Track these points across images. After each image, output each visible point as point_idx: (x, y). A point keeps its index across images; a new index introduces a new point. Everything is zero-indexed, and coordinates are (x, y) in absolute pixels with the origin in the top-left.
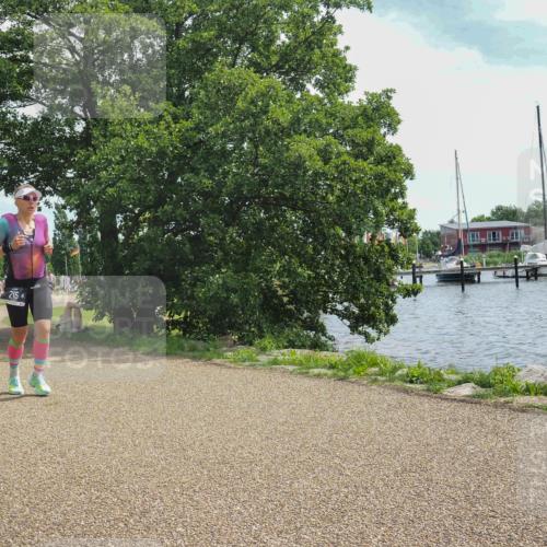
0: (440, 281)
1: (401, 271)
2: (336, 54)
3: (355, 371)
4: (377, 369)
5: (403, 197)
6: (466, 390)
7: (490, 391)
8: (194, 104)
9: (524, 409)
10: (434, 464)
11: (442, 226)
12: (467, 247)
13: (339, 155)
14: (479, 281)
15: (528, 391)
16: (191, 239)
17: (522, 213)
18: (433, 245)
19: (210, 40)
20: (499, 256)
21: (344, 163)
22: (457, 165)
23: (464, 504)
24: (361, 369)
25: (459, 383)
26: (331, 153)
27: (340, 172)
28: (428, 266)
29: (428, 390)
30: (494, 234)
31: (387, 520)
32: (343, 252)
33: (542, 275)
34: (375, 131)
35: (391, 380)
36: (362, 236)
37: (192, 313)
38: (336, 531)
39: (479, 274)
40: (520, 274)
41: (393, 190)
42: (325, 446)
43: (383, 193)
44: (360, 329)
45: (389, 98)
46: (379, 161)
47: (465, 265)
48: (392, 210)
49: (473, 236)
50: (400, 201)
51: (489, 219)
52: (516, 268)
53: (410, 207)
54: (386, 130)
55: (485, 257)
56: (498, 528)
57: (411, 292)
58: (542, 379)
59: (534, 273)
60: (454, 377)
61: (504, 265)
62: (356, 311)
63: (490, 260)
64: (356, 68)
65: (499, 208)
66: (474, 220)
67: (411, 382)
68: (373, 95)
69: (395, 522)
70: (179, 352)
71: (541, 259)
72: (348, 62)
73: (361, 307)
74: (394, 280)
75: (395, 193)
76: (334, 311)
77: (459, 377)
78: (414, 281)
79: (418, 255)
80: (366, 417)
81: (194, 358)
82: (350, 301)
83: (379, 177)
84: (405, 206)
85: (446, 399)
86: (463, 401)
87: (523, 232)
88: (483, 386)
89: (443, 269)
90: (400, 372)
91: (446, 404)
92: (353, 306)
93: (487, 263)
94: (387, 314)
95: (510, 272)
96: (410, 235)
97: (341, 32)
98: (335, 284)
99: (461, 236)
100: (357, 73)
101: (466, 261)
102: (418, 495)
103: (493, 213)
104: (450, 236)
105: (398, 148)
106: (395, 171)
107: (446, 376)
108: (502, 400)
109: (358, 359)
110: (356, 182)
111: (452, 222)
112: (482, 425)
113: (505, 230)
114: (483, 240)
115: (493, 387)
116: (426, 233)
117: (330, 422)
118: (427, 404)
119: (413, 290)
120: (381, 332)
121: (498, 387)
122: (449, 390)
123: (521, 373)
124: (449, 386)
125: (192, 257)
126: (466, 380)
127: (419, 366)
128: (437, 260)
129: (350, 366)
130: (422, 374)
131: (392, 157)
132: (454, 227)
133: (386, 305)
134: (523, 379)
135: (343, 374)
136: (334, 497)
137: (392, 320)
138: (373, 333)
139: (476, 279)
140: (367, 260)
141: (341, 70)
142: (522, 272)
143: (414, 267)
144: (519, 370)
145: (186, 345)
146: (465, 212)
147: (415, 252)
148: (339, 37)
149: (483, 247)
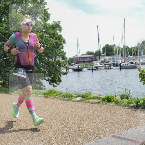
0: (73, 71)
1: (63, 68)
2: (45, 10)
3: (50, 95)
4: (56, 94)
5: (63, 49)
6: (79, 99)
7: (84, 99)
8: (5, 22)
9: (93, 103)
10: (69, 118)
11: (74, 57)
12: (80, 62)
13: (46, 37)
14: (83, 71)
15: (94, 98)
16: (5, 60)
17: (94, 53)
18: (71, 61)
19: (9, 4)
20: (88, 64)
21: (47, 39)
22: (77, 40)
23: (76, 128)
24: (51, 94)
25: (77, 97)
26: (43, 37)
27: (46, 42)
28: (70, 67)
29: (69, 99)
30: (87, 59)
31: (57, 133)
32: (47, 63)
33: (98, 69)
34: (55, 31)
35: (59, 97)
36: (52, 59)
37: (5, 81)
38: (43, 137)
39: (83, 69)
40: (93, 69)
41: (60, 47)
42: (41, 115)
43: (58, 47)
44: (52, 84)
45: (59, 23)
46: (56, 39)
47: (79, 66)
48: (60, 53)
49: (82, 59)
50: (62, 50)
51: (86, 55)
52: (92, 67)
53: (65, 52)
54: (58, 31)
55: (84, 64)
56: (85, 133)
57: (65, 74)
58: (97, 95)
59: (97, 68)
60: (75, 96)
61: (89, 66)
62: (51, 79)
63: (86, 65)
64: (50, 14)
65: (88, 52)
66: (82, 55)
67: (65, 97)
68: (55, 22)
69: (58, 134)
70: (1, 91)
71: (98, 65)
72: (48, 12)
73: (52, 78)
74: (61, 71)
75: (61, 48)
76: (45, 79)
77: (77, 96)
78: (66, 71)
79: (68, 64)
80: (52, 107)
81: (5, 93)
82: (49, 76)
83: (56, 43)
84: (63, 51)
85: (73, 101)
86: (78, 101)
87: (94, 58)
88: (83, 98)
89: (74, 67)
90: (62, 95)
91: (73, 102)
92: (50, 78)
93: (85, 66)
94: (59, 80)
95: (91, 68)
96: (64, 59)
97: (46, 4)
98: (45, 72)
99: (79, 59)
100: (50, 15)
101: (80, 65)
102: (65, 126)
103: (87, 53)
104: (76, 59)
105: (61, 36)
106: (61, 41)
107: (73, 95)
108: (87, 101)
109: (51, 92)
110: (50, 44)
111: (76, 55)
112: (82, 107)
113: (90, 57)
114: (84, 60)
115: (85, 98)
116: (69, 58)
117: (43, 109)
118: (68, 103)
119: (66, 73)
120: (57, 84)
121: (86, 98)
122: (74, 99)
123: (92, 94)
124: (74, 98)
125: (5, 65)
126: (79, 96)
127: (67, 93)
128: (72, 65)
129: (49, 94)
130: (67, 95)
131: (60, 38)
132: (77, 57)
133: (59, 77)
134: (93, 95)
135: (46, 96)
136: (43, 128)
137: (60, 81)
138: (55, 84)
139: (82, 70)
140: (53, 66)
141: (46, 15)
142: (94, 68)
143: (66, 67)
144: (92, 93)
145: (3, 90)
146: (79, 53)
147: (67, 63)
148: (46, 5)
149: (84, 62)
